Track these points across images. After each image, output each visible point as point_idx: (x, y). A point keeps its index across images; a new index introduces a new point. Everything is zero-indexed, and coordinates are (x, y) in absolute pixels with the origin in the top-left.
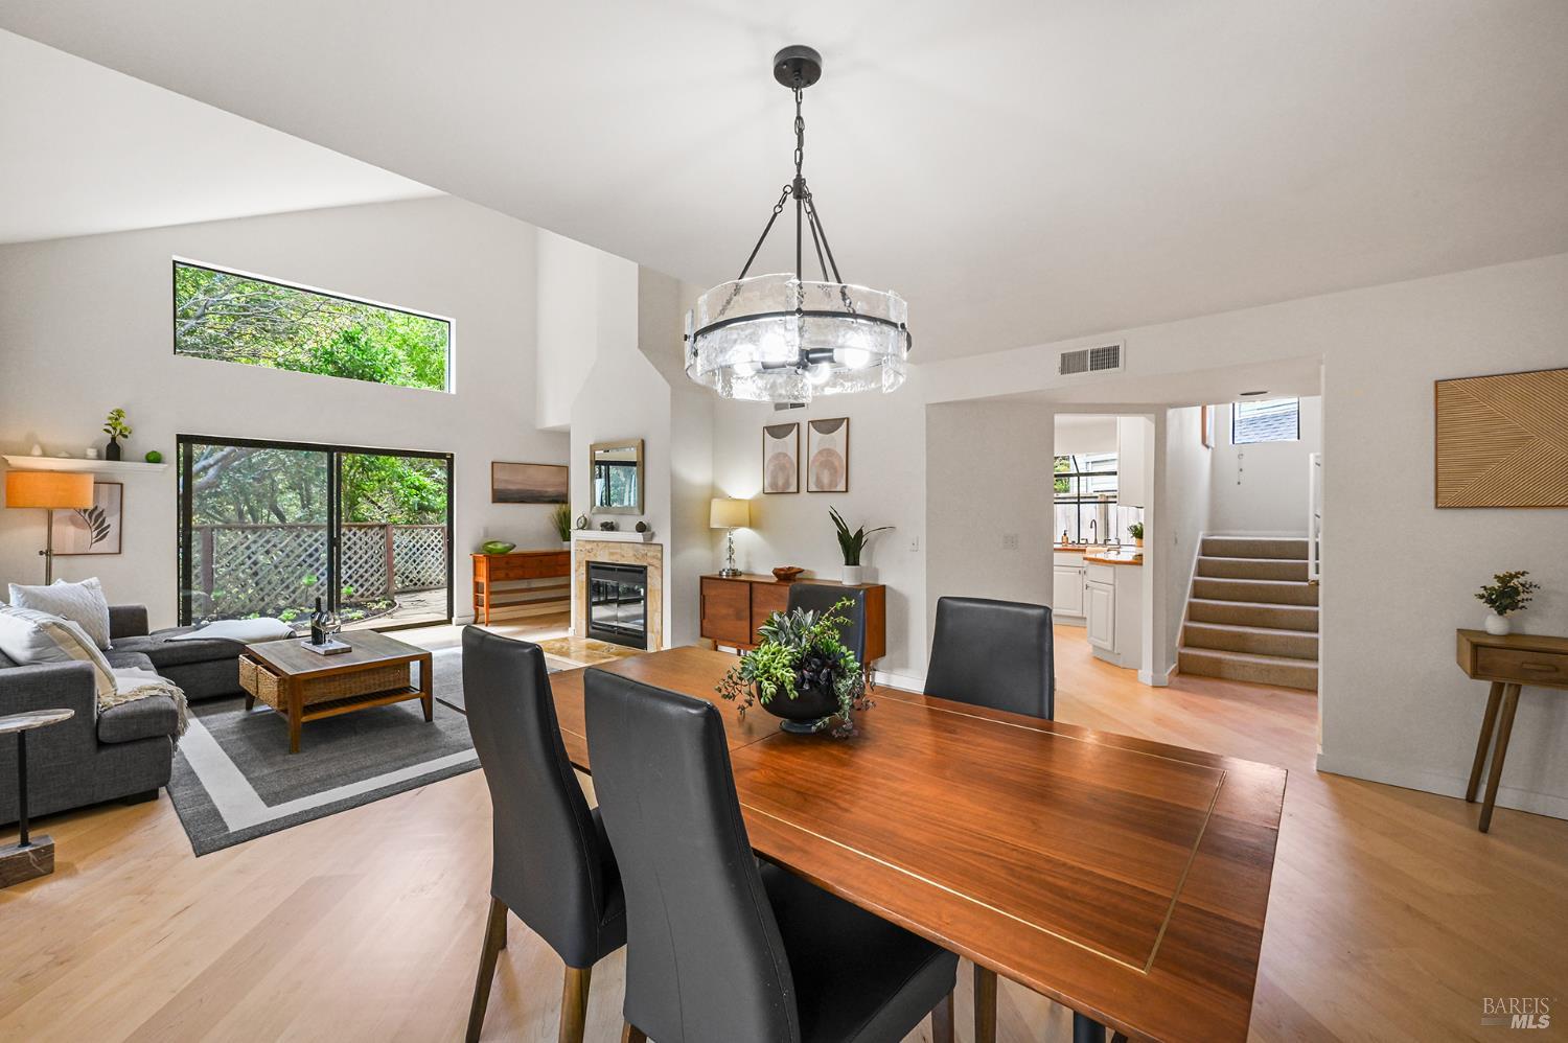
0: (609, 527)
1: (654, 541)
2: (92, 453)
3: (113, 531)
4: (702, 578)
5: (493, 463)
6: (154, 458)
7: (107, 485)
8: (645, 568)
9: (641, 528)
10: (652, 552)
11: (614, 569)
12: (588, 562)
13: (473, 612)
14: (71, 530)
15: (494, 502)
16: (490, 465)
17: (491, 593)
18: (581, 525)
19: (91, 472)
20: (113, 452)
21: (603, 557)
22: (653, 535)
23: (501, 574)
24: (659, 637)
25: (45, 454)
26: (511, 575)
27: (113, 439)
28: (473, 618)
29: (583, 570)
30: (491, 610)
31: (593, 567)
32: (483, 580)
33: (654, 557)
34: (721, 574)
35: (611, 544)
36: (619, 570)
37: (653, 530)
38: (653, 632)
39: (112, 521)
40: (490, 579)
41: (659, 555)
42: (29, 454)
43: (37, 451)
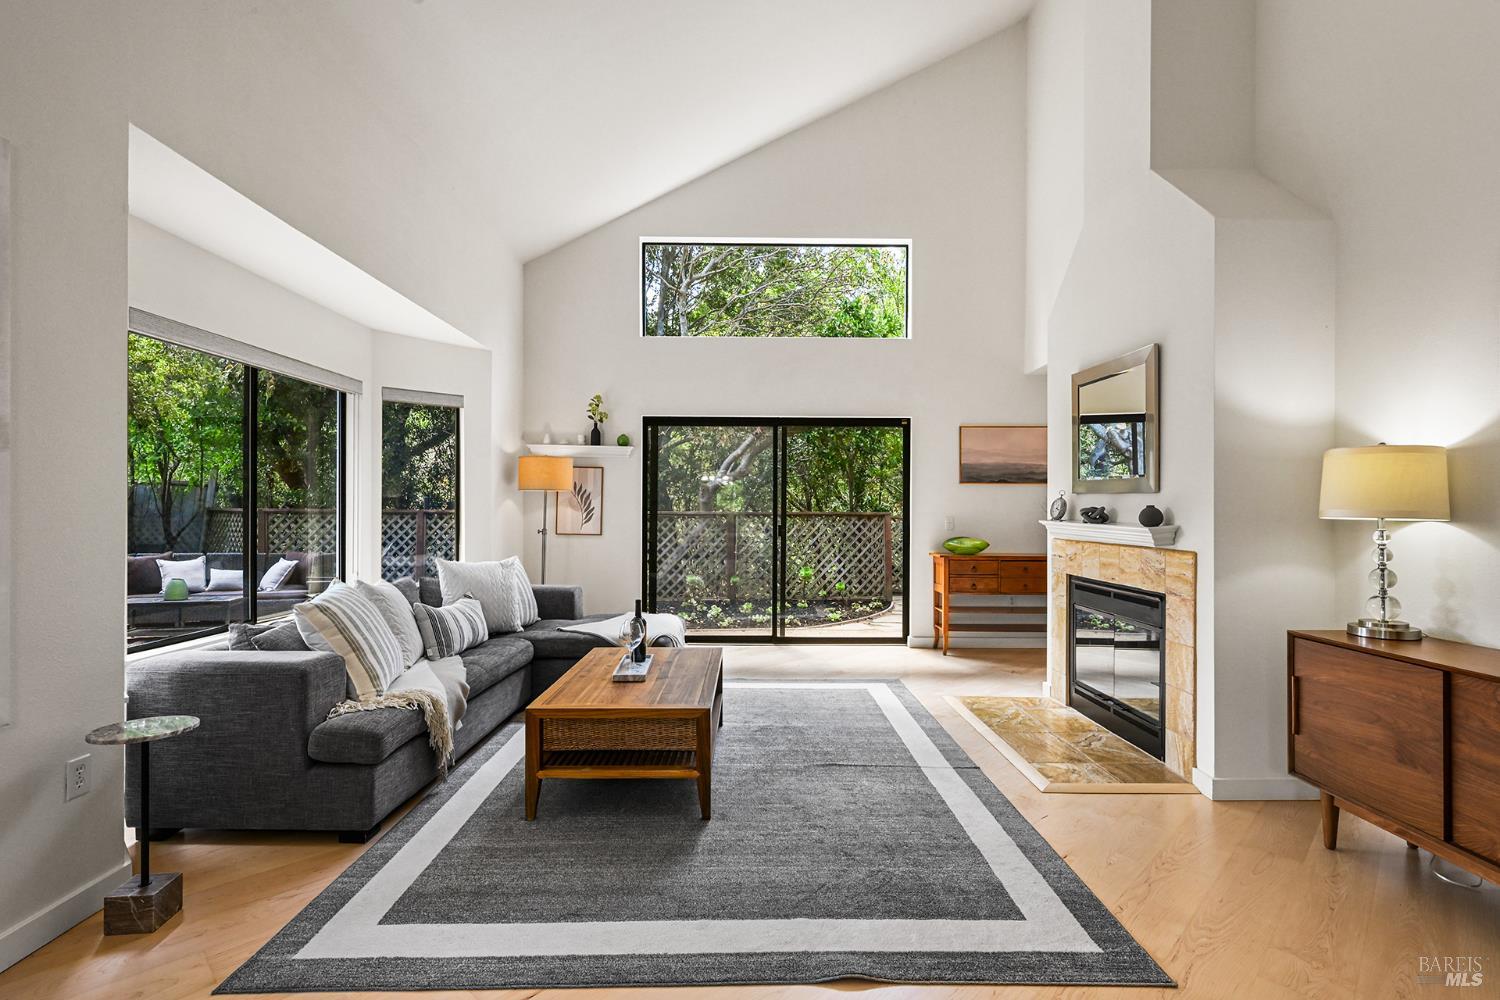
0: (1097, 516)
1: (1181, 545)
2: (581, 439)
3: (596, 513)
4: (1293, 637)
5: (960, 428)
6: (624, 442)
7: (593, 469)
8: (1162, 597)
9: (1152, 518)
10: (1176, 565)
11: (1108, 594)
12: (1070, 577)
13: (933, 633)
14: (569, 511)
15: (961, 482)
16: (958, 429)
17: (952, 609)
18: (1056, 514)
19: (571, 457)
20: (596, 438)
21: (1091, 572)
22: (1177, 533)
23: (967, 583)
24: (1189, 743)
25: (553, 442)
26: (980, 586)
27: (596, 424)
28: (932, 640)
29: (1063, 589)
30: (951, 633)
31: (1078, 587)
32: (941, 590)
33: (1178, 578)
34: (1351, 633)
35: (1103, 548)
36: (1117, 596)
37: (1177, 523)
38: (1175, 730)
39: (595, 503)
40: (950, 590)
41: (1189, 575)
42: (542, 443)
43: (547, 440)
